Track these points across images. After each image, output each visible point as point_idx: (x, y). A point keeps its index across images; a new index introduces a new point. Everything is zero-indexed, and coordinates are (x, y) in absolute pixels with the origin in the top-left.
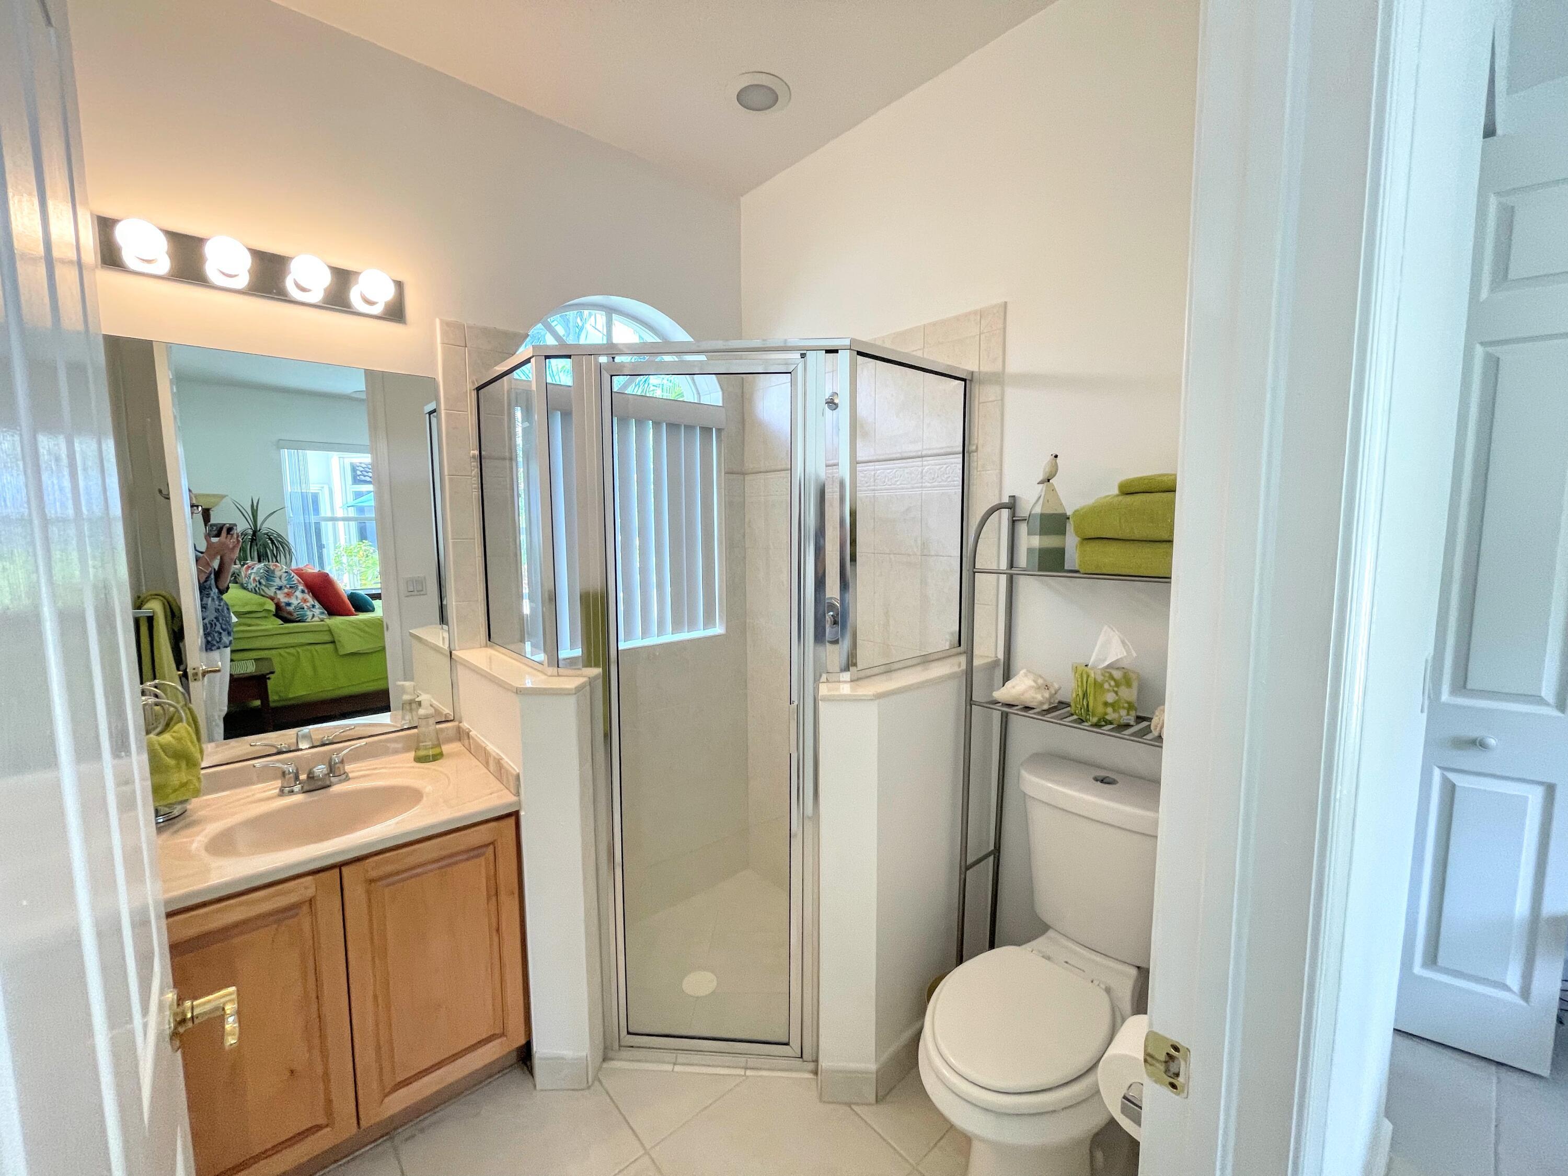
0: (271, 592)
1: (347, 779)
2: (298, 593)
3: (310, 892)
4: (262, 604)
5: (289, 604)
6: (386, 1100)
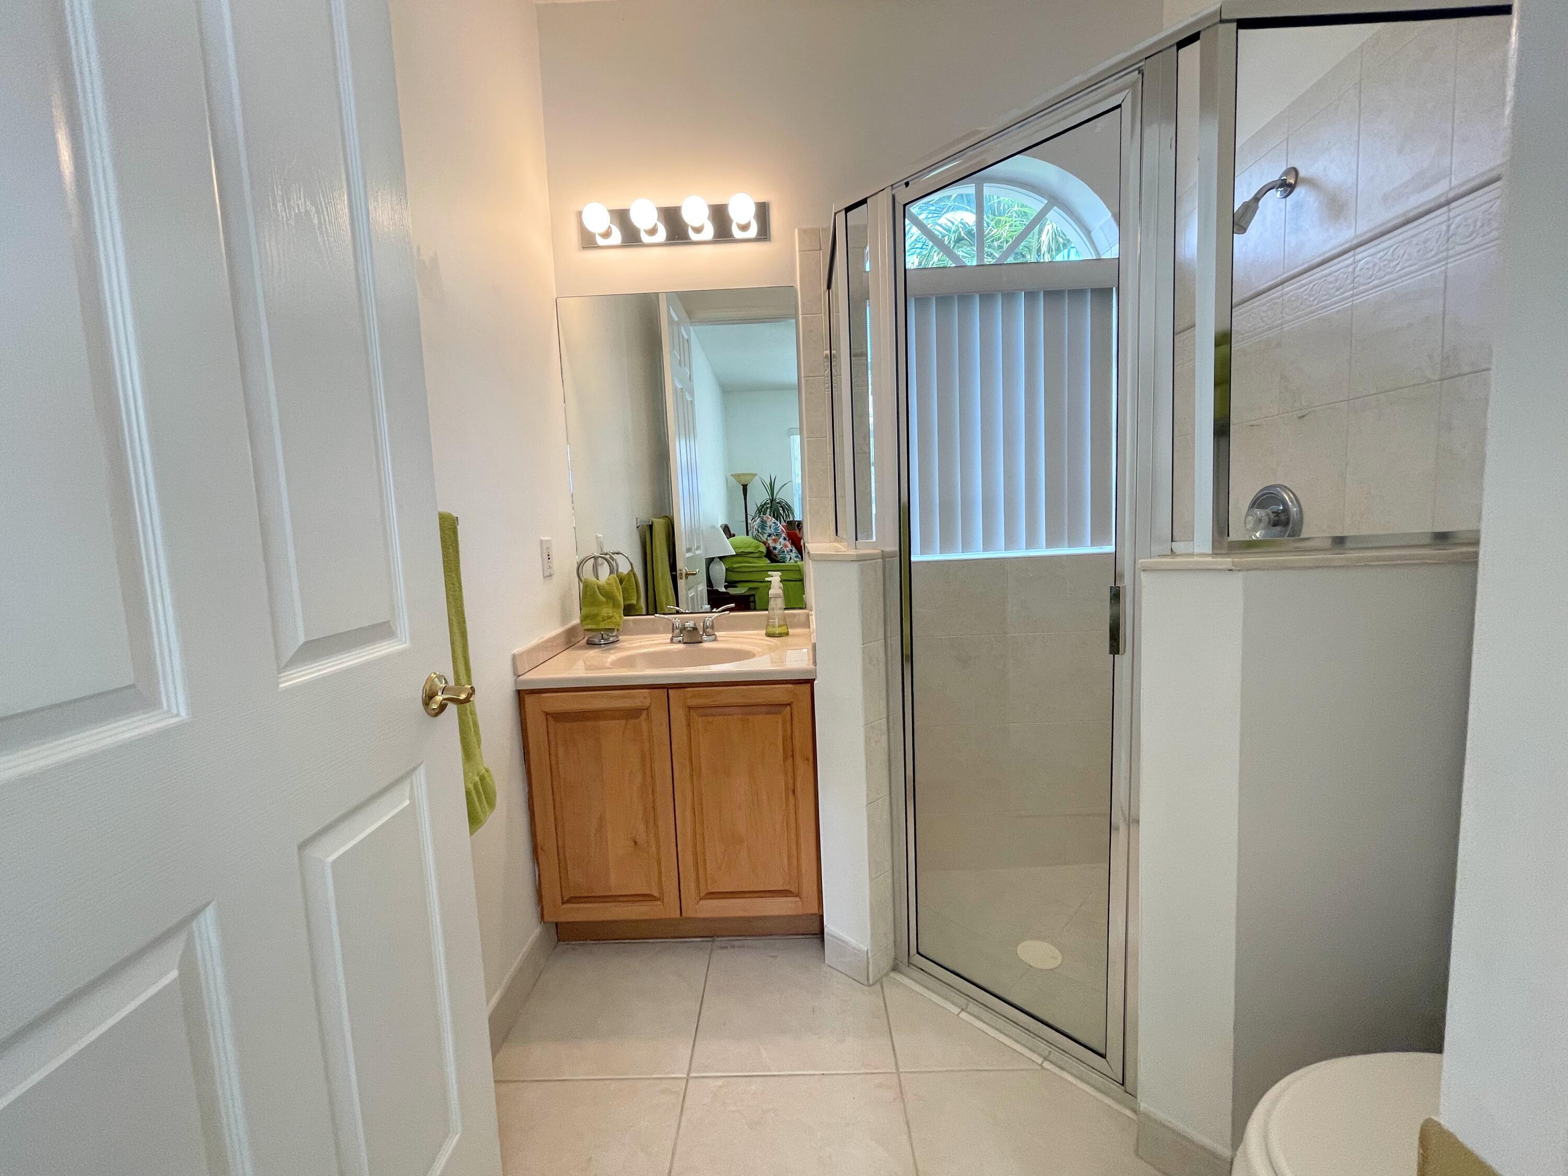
0: (764, 538)
1: (715, 640)
2: (781, 540)
3: (647, 703)
4: (758, 547)
5: (775, 548)
6: (701, 902)
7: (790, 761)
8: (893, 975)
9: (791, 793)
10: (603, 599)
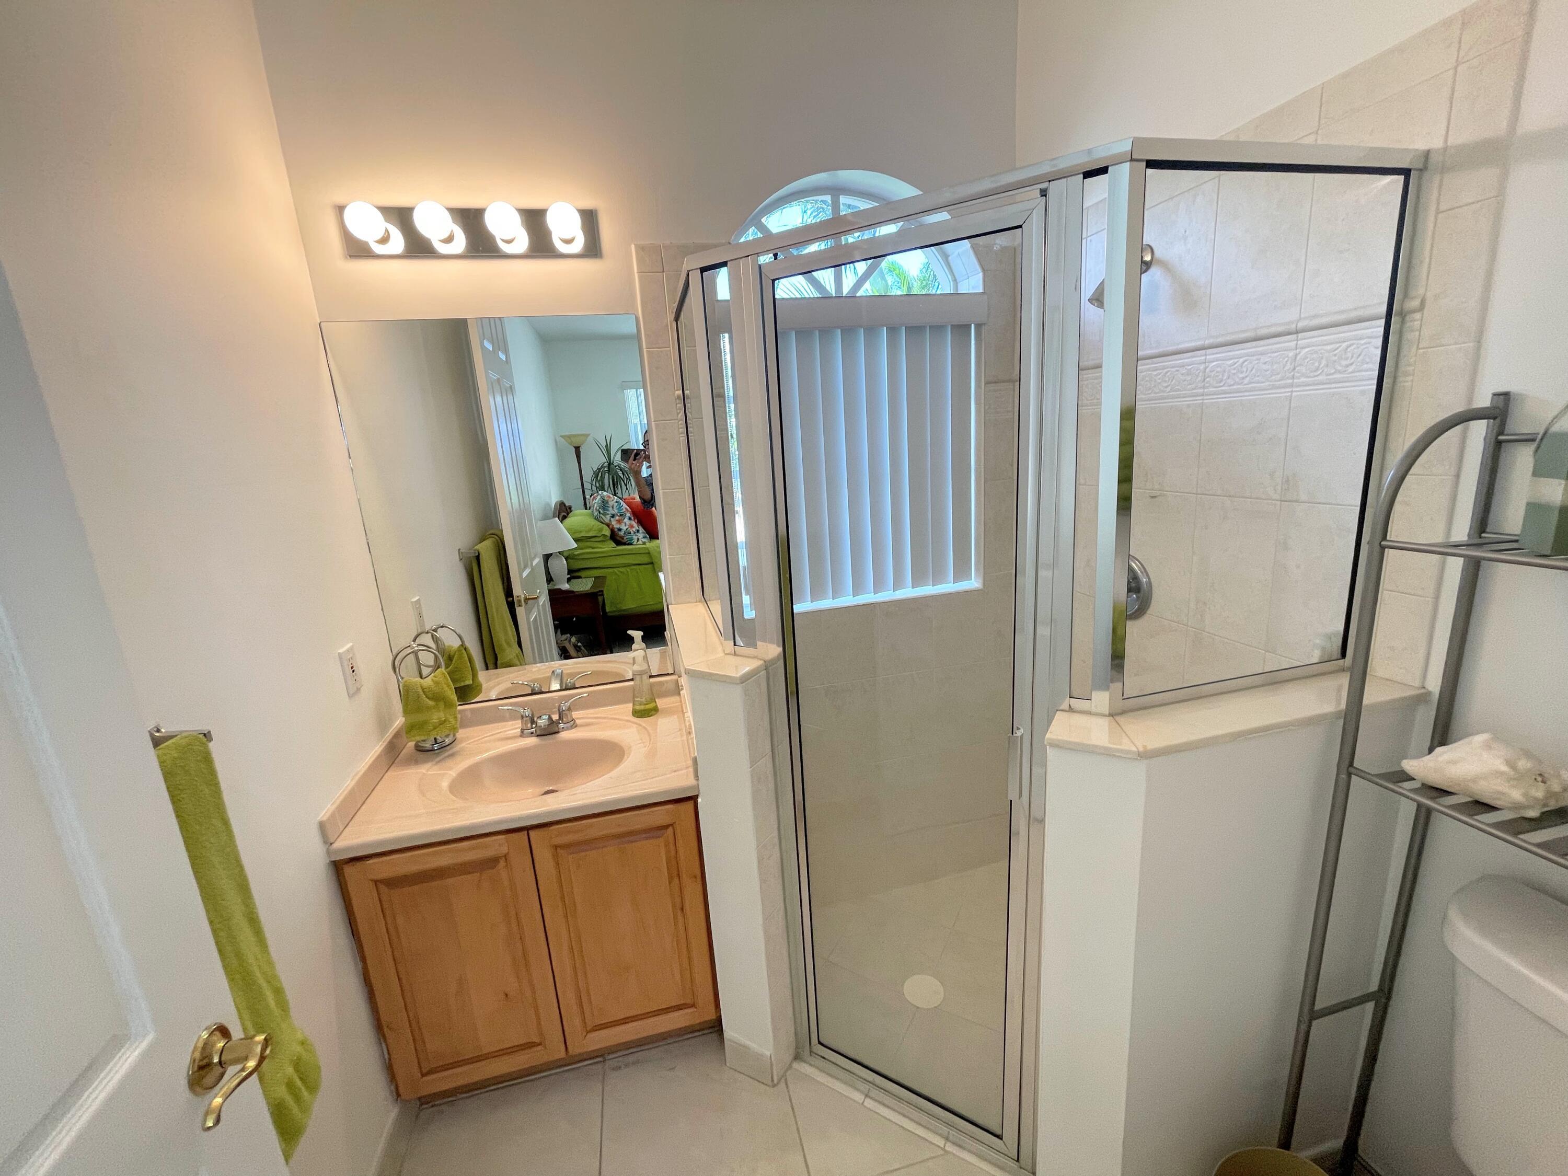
0: (607, 519)
1: (575, 726)
2: (626, 520)
3: (504, 849)
4: (601, 530)
5: (620, 530)
6: (589, 1035)
7: (676, 880)
8: (796, 1065)
9: (679, 913)
10: (431, 703)
